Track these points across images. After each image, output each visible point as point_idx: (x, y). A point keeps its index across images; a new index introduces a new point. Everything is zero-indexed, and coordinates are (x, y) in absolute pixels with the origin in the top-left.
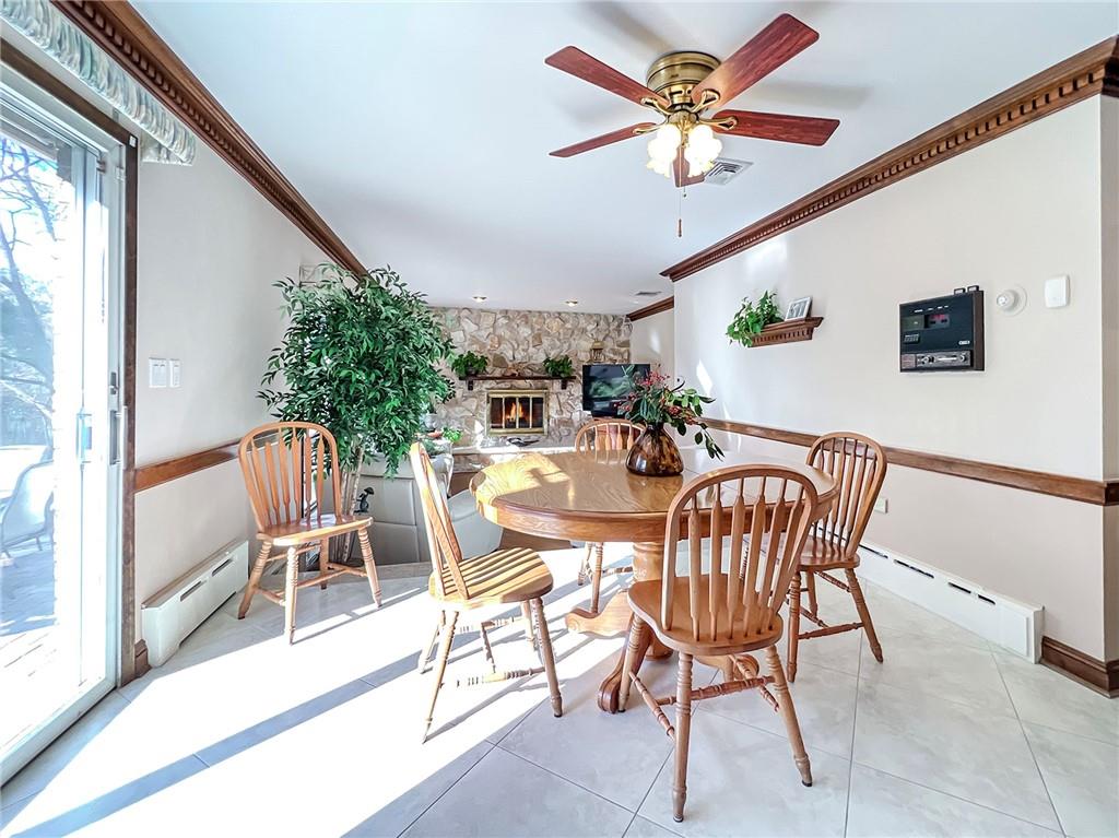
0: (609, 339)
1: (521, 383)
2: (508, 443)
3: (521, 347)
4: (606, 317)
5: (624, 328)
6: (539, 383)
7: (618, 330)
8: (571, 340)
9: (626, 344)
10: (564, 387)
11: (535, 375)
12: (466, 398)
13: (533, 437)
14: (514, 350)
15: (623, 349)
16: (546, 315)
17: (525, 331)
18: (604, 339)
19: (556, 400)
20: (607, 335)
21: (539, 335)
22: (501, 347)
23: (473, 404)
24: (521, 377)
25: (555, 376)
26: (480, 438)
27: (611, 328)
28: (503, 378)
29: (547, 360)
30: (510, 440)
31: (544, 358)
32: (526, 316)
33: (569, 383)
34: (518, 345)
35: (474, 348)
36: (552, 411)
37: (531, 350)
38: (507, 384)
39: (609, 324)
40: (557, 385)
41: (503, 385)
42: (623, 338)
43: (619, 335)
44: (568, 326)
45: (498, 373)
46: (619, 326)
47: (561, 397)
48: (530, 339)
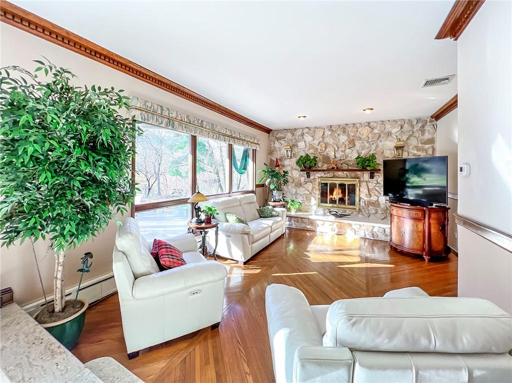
0: (412, 138)
1: (340, 173)
2: (328, 214)
3: (340, 149)
4: (410, 121)
5: (428, 128)
6: (353, 174)
7: (422, 130)
8: (379, 141)
9: (432, 141)
10: (372, 177)
11: (350, 168)
12: (306, 183)
13: (348, 212)
14: (335, 151)
15: (427, 146)
16: (358, 125)
17: (343, 138)
18: (407, 139)
19: (366, 187)
20: (410, 136)
21: (353, 140)
22: (327, 150)
23: (309, 186)
24: (338, 169)
25: (364, 169)
26: (314, 208)
27: (415, 129)
28: (328, 170)
29: (358, 157)
30: (330, 212)
31: (356, 155)
32: (344, 129)
33: (376, 174)
34: (338, 148)
35: (310, 152)
36: (362, 194)
37: (348, 151)
38: (331, 174)
39: (413, 127)
40: (366, 176)
41: (328, 175)
42: (427, 136)
43: (423, 134)
44: (376, 131)
45: (325, 167)
46: (423, 127)
47: (370, 184)
48: (347, 143)
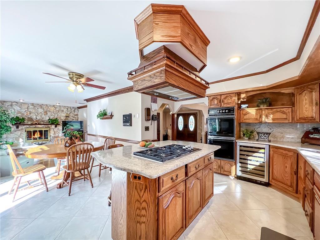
0: (71, 113)
1: (39, 126)
2: (34, 144)
3: (39, 115)
4: (70, 108)
5: (76, 110)
6: (46, 126)
8: (58, 113)
9: (77, 115)
10: (56, 127)
11: (45, 123)
12: (16, 131)
13: (44, 142)
14: (36, 115)
15: (76, 116)
16: (49, 106)
17: (40, 110)
18: (70, 113)
19: (53, 131)
20: (71, 112)
21: (46, 111)
22: (31, 115)
23: (19, 133)
24: (39, 124)
25: (52, 124)
26: (22, 144)
27: (72, 111)
28: (32, 124)
29: (50, 119)
30: (35, 143)
31: (48, 118)
32: (41, 106)
33: (58, 126)
34: (38, 114)
35: (19, 115)
36: (51, 134)
37: (43, 116)
38: (34, 126)
39: (71, 109)
40: (53, 126)
41: (32, 127)
42: (76, 113)
43: (75, 112)
44: (57, 109)
45: (30, 123)
46: (75, 110)
47: (55, 130)
48: (43, 113)
